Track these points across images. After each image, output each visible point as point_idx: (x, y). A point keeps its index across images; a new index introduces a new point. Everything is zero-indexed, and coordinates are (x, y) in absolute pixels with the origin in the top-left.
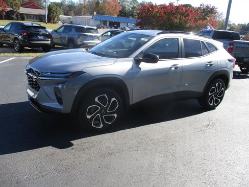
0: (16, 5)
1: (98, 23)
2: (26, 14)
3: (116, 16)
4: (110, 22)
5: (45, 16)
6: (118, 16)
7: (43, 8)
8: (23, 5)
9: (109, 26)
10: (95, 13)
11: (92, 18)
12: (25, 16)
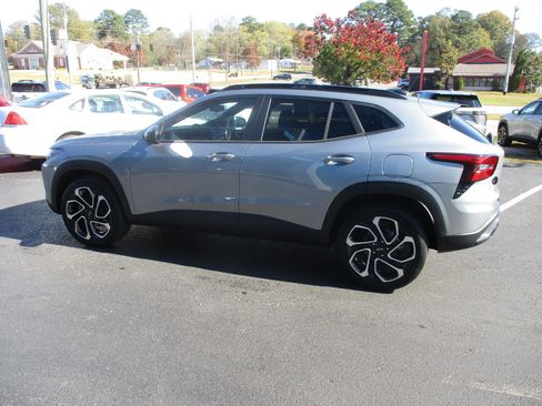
0: (449, 61)
2: (464, 77)
7: (502, 60)
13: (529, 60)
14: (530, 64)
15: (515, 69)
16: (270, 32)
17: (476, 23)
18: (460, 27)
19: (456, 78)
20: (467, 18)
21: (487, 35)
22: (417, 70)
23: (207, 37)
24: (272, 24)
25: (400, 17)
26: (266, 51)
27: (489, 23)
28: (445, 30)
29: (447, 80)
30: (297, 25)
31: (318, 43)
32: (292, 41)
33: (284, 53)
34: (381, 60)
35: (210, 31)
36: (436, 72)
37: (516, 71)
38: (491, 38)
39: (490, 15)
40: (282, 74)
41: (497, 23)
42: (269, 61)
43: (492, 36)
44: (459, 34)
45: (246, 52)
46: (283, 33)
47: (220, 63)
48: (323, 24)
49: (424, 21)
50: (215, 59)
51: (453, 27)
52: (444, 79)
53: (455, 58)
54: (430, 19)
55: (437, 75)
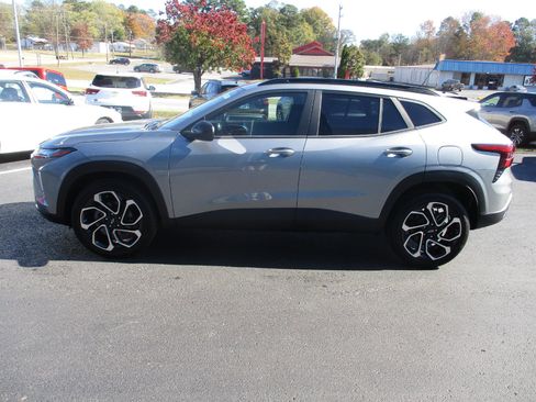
0: (286, 51)
1: (449, 77)
2: (299, 67)
3: (501, 61)
4: (477, 76)
5: (333, 68)
6: (507, 60)
7: (331, 53)
8: (296, 51)
9: (476, 84)
10: (442, 57)
11: (435, 68)
12: (298, 71)
13: (351, 54)
14: (353, 57)
15: (342, 61)
16: (98, 12)
17: (301, 17)
18: (288, 21)
19: (292, 67)
20: (294, 13)
21: (310, 28)
22: (258, 59)
23: (23, 14)
24: (100, 5)
25: (234, 6)
26: (96, 33)
27: (311, 18)
28: (275, 21)
29: (284, 70)
30: (127, 7)
31: (170, 28)
32: (124, 24)
33: (116, 36)
34: (232, 49)
35: (27, 6)
36: (275, 62)
37: (342, 63)
38: (314, 32)
39: (312, 10)
40: (119, 58)
41: (318, 18)
42: (101, 43)
43: (315, 30)
44: (288, 26)
45: (75, 34)
46: (113, 14)
47: (43, 43)
48: (174, 9)
49: (256, 12)
50: (37, 39)
51: (281, 19)
52: (281, 68)
53: (290, 49)
54: (261, 10)
55: (275, 65)
